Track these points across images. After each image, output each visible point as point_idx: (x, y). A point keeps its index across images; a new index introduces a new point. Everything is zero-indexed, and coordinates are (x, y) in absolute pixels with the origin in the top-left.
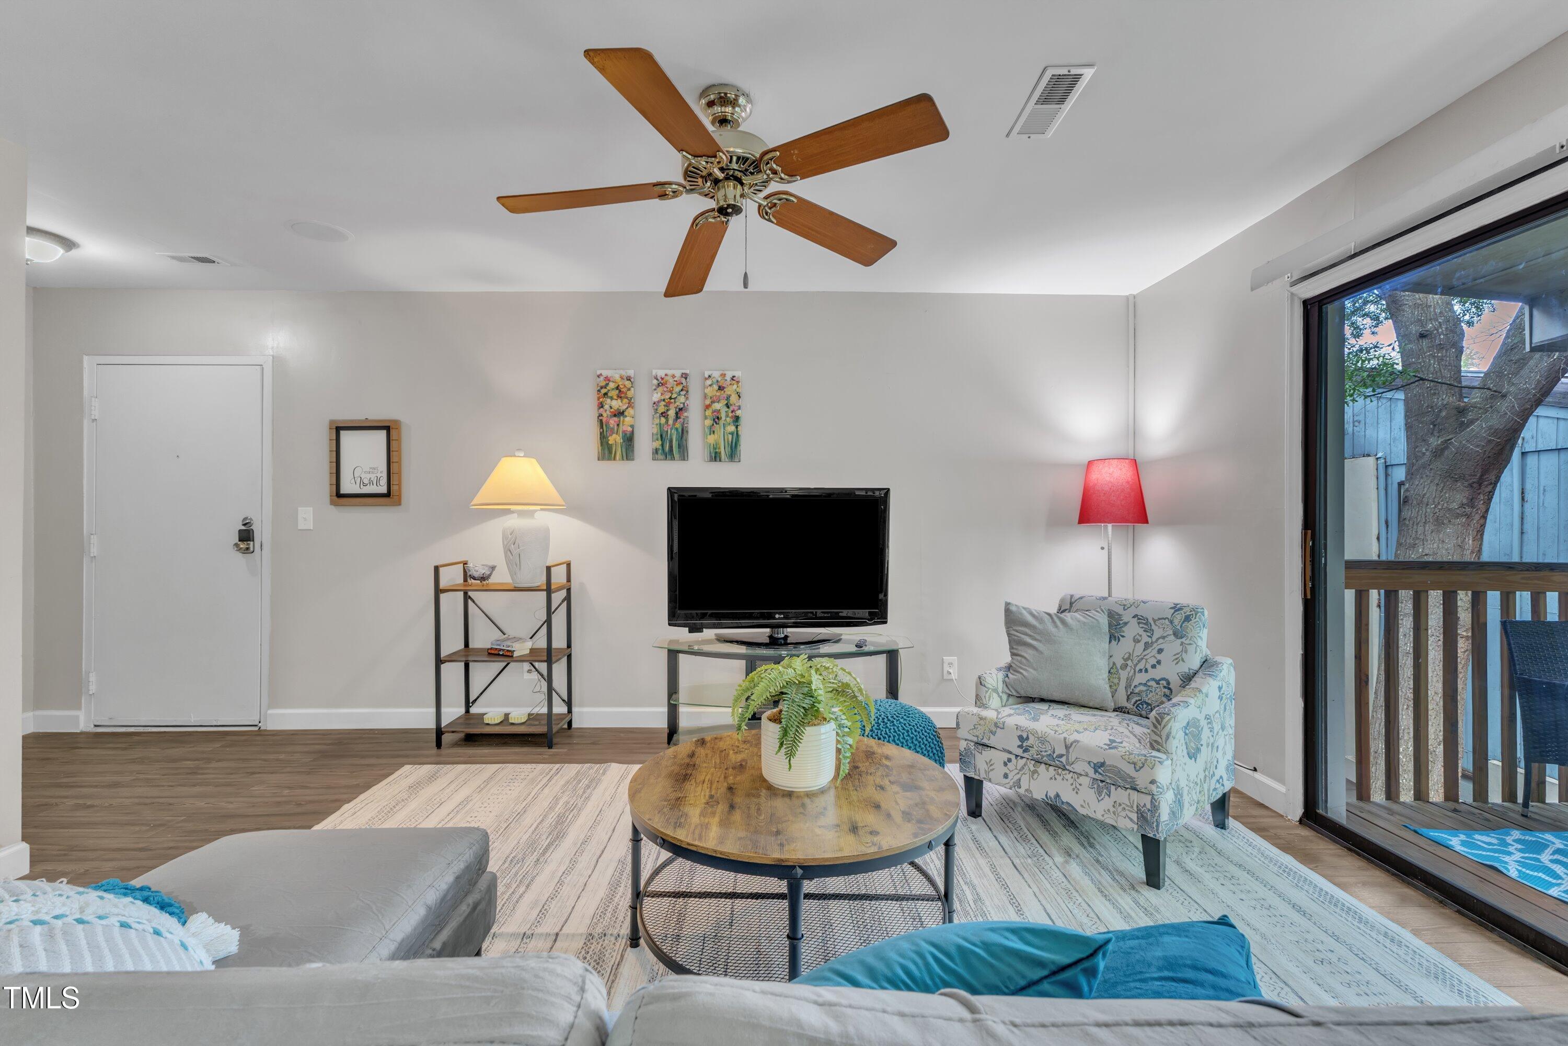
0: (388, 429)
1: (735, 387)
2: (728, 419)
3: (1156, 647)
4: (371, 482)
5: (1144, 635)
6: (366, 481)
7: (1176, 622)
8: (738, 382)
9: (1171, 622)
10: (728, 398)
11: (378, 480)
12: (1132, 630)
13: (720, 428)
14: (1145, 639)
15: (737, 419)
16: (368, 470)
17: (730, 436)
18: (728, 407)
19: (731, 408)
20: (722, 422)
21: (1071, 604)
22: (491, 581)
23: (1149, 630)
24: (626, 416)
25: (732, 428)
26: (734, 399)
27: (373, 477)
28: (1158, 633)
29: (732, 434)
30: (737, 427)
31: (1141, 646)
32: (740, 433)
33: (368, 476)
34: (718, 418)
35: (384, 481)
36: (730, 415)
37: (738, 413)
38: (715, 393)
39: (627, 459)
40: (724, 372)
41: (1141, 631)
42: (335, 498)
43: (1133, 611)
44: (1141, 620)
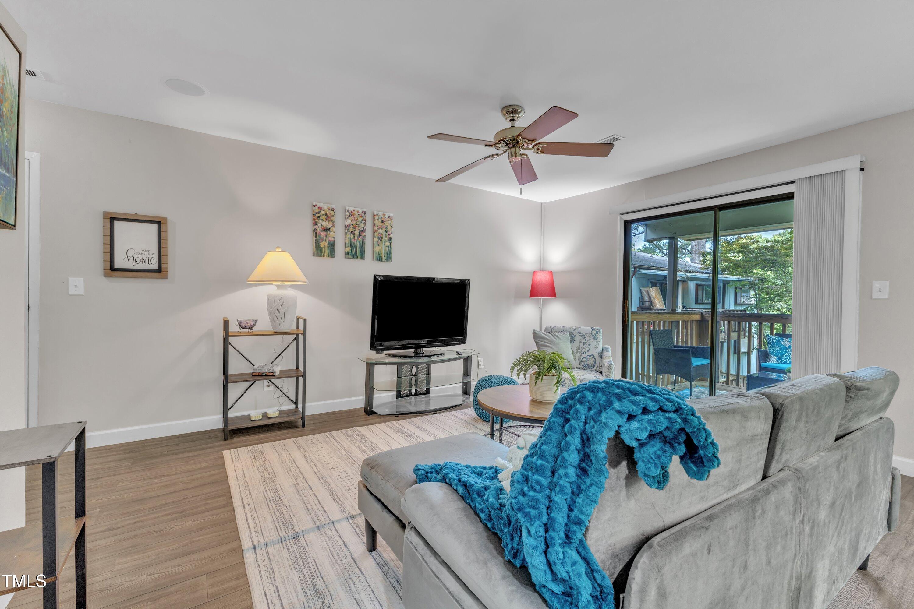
0: (159, 223)
1: (390, 222)
2: (386, 239)
3: (588, 343)
4: (143, 261)
5: (583, 339)
6: (138, 260)
7: (593, 334)
8: (392, 219)
9: (592, 334)
10: (386, 227)
11: (150, 260)
12: (578, 338)
13: (382, 243)
14: (583, 341)
15: (391, 239)
16: (141, 252)
17: (387, 248)
18: (386, 232)
19: (388, 233)
20: (383, 240)
21: (551, 330)
22: (254, 329)
23: (584, 338)
24: (331, 232)
25: (388, 244)
26: (389, 228)
27: (145, 257)
28: (588, 338)
29: (388, 247)
30: (390, 244)
31: (582, 344)
32: (392, 247)
33: (141, 256)
34: (381, 238)
35: (155, 261)
36: (387, 236)
37: (391, 236)
38: (380, 224)
39: (331, 257)
40: (385, 213)
41: (581, 338)
42: (110, 272)
43: (577, 331)
44: (581, 334)
